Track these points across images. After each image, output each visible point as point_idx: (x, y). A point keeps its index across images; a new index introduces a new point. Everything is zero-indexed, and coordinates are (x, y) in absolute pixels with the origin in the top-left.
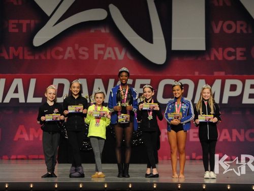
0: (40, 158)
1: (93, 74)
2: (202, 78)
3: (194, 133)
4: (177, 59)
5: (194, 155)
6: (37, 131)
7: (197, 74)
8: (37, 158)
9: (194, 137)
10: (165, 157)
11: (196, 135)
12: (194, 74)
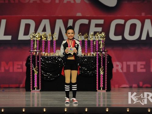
0: (10, 86)
1: (54, 16)
2: (148, 18)
3: (141, 65)
4: (126, 2)
5: (141, 84)
6: (7, 64)
7: (143, 14)
8: (8, 86)
9: (141, 68)
10: (117, 86)
11: (143, 67)
12: (141, 15)
